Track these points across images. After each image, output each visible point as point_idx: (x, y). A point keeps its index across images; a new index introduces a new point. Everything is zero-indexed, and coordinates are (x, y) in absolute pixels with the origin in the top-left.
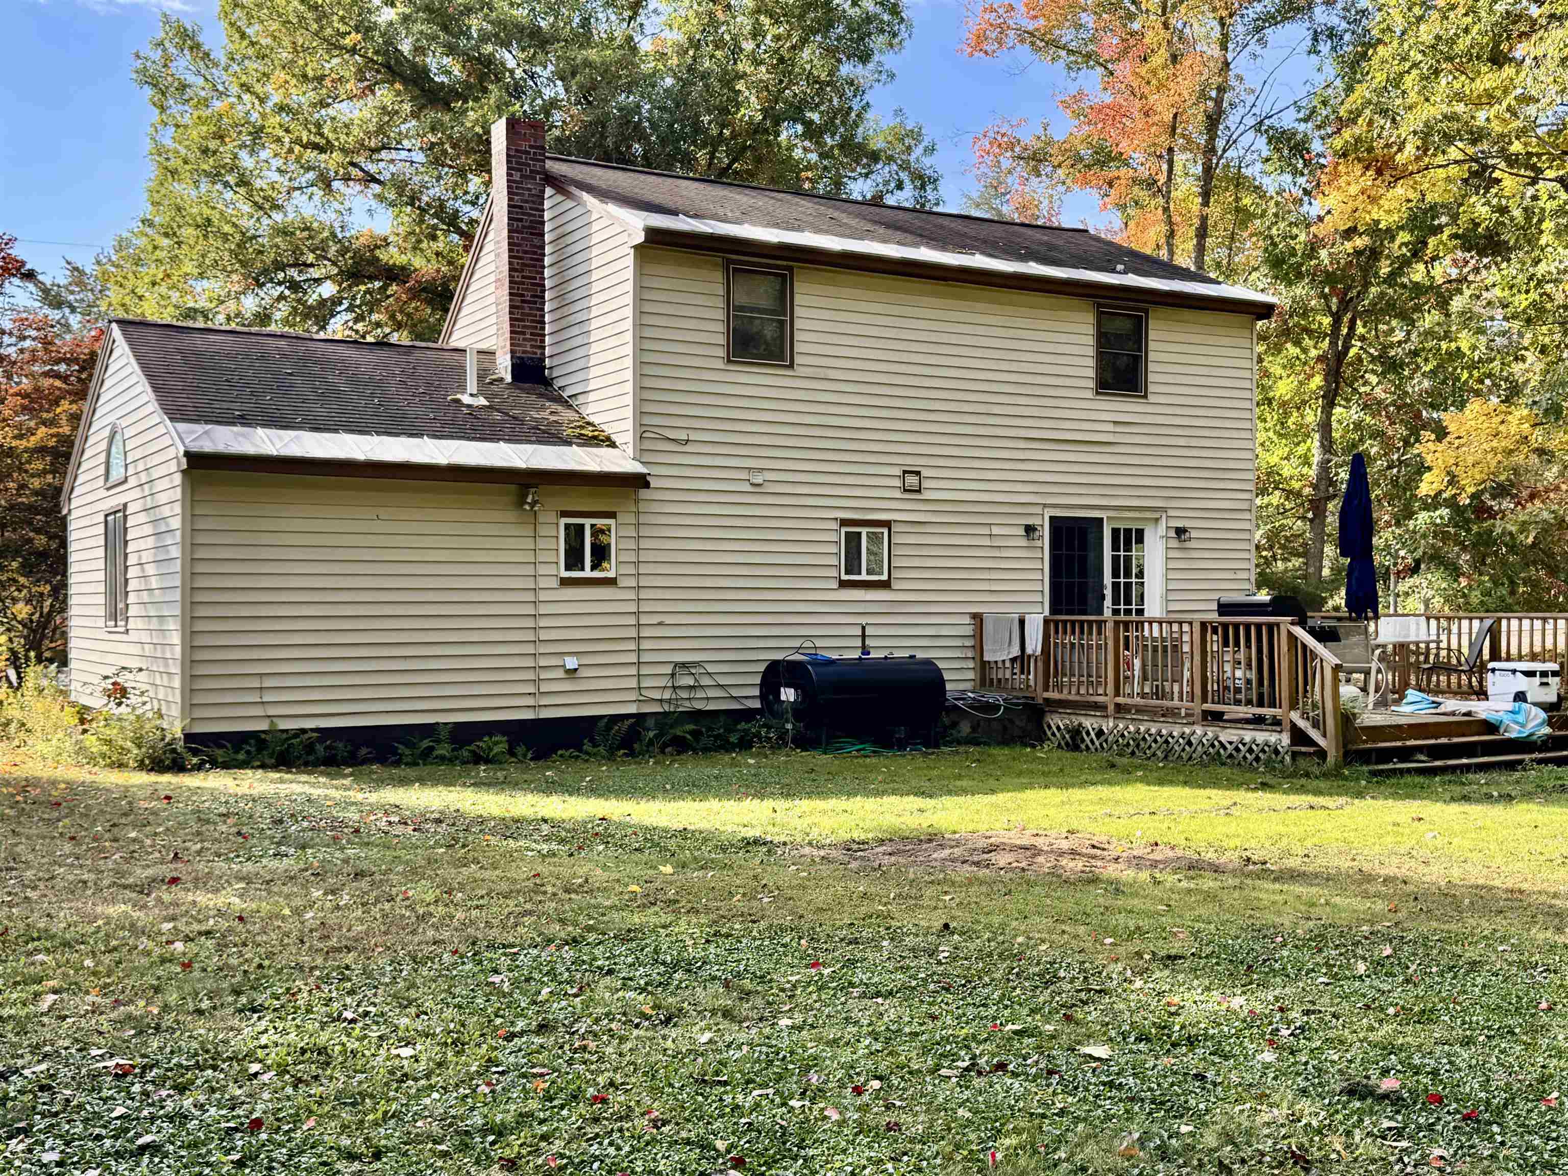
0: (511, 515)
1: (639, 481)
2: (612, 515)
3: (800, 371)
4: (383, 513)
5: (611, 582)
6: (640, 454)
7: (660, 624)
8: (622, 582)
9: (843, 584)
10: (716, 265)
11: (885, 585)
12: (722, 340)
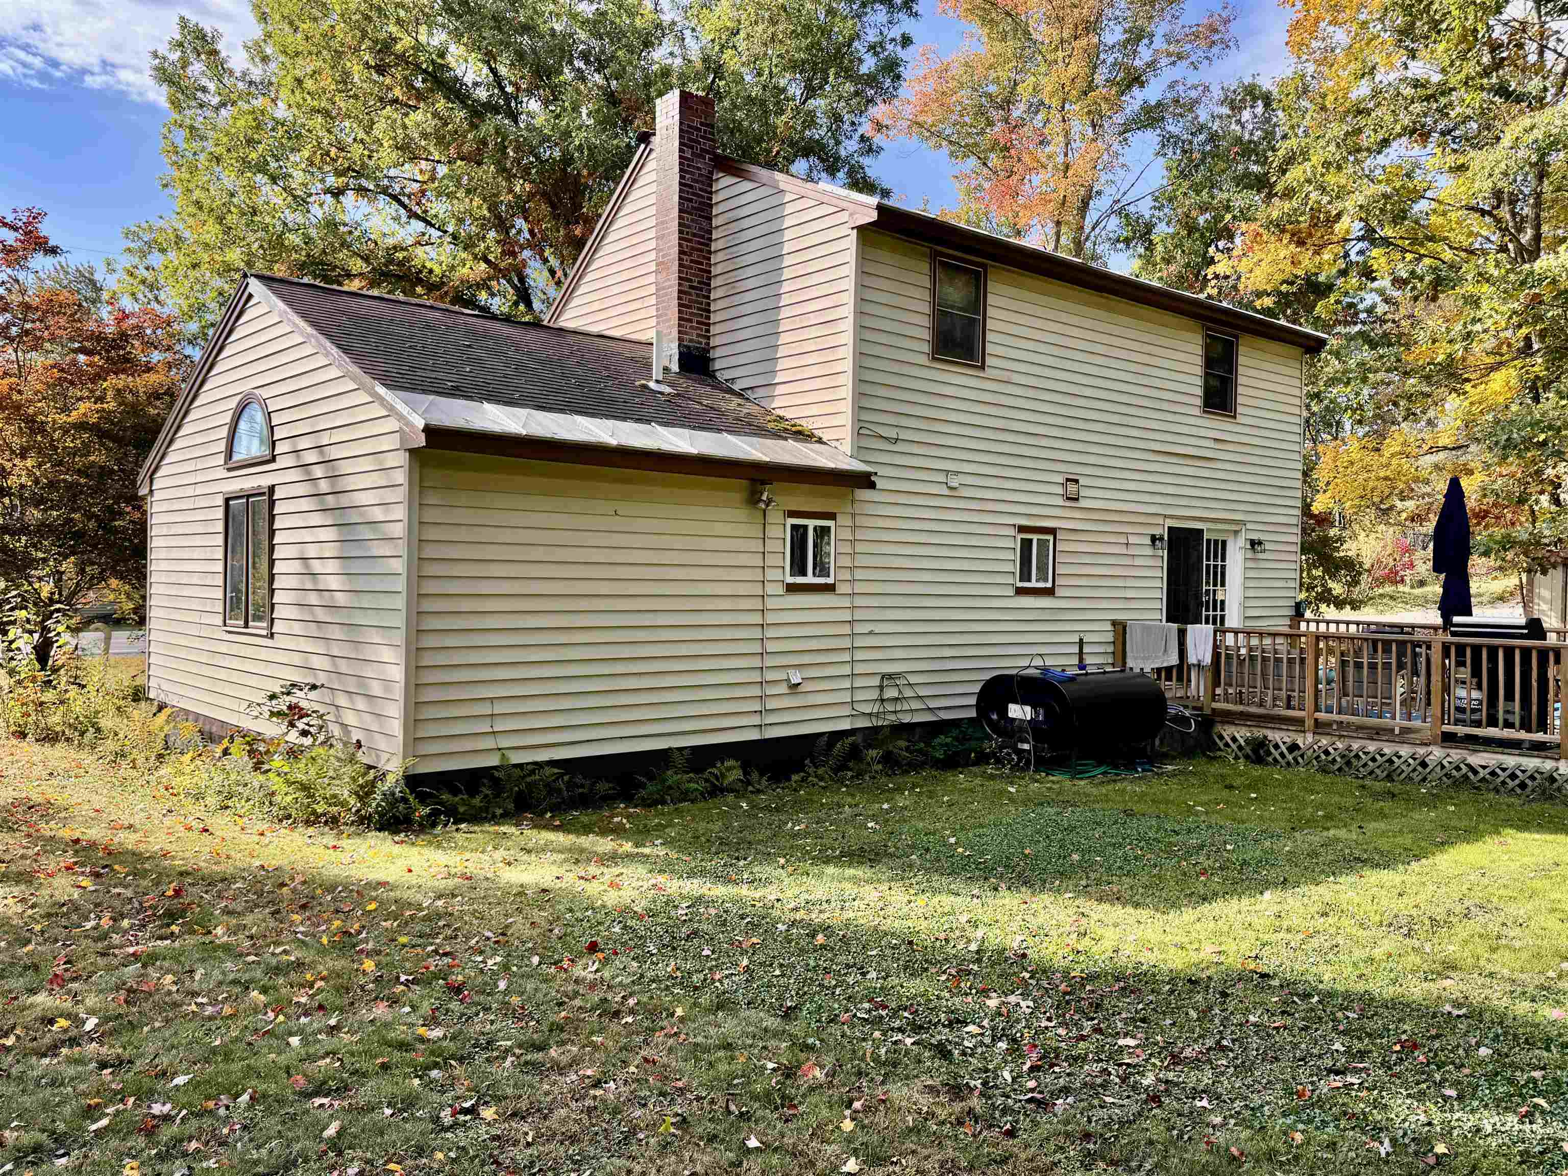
0: (742, 513)
1: (865, 481)
2: (832, 516)
3: (989, 372)
4: (624, 508)
5: (830, 588)
6: (859, 450)
7: (871, 633)
8: (842, 588)
9: (1020, 592)
10: (923, 255)
11: (1049, 592)
12: (926, 335)
